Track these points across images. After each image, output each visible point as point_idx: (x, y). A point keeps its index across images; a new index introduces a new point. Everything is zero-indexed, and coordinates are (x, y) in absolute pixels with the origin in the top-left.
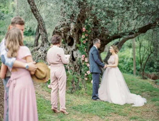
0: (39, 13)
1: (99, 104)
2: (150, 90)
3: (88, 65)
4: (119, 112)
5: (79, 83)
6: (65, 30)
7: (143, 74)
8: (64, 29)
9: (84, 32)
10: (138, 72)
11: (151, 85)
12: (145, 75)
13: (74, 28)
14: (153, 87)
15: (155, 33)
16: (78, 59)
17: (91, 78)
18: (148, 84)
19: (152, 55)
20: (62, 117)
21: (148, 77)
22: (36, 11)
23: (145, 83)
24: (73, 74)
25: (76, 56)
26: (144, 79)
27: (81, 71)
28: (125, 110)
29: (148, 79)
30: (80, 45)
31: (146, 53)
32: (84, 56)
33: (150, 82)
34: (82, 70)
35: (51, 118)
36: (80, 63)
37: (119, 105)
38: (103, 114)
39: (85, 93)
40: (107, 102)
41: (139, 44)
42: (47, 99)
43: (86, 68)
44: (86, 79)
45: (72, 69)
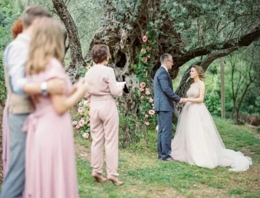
0: (67, 11)
1: (174, 167)
2: (248, 143)
3: (151, 100)
4: (208, 182)
5: (136, 131)
6: (112, 40)
7: (238, 117)
8: (110, 38)
9: (144, 44)
10: (229, 114)
11: (251, 134)
12: (241, 118)
13: (127, 37)
14: (253, 138)
15: (257, 49)
16: (133, 89)
17: (156, 121)
18: (246, 132)
19: (252, 85)
20: (111, 190)
21: (245, 122)
22: (62, 8)
23: (241, 131)
24: (126, 115)
25: (130, 85)
26: (238, 124)
27: (138, 111)
28: (219, 177)
29: (246, 124)
30: (138, 66)
31: (242, 82)
32: (143, 85)
33: (248, 130)
34: (141, 108)
35: (92, 192)
36: (138, 97)
37: (207, 169)
38: (183, 185)
39: (146, 148)
40: (185, 163)
41: (231, 67)
42: (83, 157)
43: (147, 105)
44: (148, 123)
45: (123, 107)
